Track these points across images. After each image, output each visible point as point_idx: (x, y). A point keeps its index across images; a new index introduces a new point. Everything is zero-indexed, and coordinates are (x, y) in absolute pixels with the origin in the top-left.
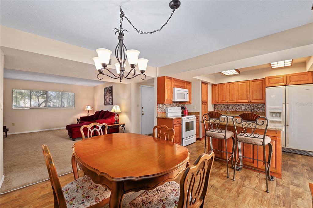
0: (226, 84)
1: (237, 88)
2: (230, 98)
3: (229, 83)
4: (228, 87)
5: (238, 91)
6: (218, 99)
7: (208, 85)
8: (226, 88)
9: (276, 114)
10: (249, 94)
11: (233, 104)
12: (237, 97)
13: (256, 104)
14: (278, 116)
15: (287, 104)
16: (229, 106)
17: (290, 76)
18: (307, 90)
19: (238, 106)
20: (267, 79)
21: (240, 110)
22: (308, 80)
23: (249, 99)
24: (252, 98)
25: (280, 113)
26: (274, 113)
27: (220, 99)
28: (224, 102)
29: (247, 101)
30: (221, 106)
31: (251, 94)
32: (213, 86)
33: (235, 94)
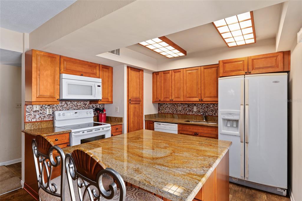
0: (170, 72)
1: (185, 78)
2: (176, 95)
3: (176, 71)
4: (173, 77)
5: (186, 83)
6: (160, 95)
7: (144, 73)
8: (170, 78)
9: (231, 122)
10: (200, 89)
11: (182, 104)
12: (185, 92)
13: (211, 104)
14: (234, 126)
15: (246, 107)
16: (177, 107)
17: (253, 60)
18: (276, 82)
19: (189, 106)
20: (221, 64)
21: (191, 113)
22: (278, 67)
23: (199, 96)
24: (205, 94)
25: (237, 121)
26: (229, 120)
27: (162, 95)
28: (168, 100)
29: (197, 99)
30: (167, 105)
31: (202, 88)
32: (155, 74)
33: (182, 89)
